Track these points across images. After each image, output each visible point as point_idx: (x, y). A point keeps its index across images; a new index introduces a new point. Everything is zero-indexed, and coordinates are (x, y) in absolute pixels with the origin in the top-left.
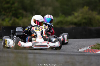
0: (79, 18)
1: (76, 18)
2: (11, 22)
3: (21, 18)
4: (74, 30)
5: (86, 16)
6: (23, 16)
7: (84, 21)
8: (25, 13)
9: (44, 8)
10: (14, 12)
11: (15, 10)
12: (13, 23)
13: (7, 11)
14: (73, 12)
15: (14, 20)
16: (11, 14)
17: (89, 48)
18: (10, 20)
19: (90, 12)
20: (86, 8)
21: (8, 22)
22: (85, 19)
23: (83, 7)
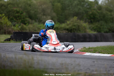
0: (70, 26)
1: (68, 25)
2: (20, 27)
3: (27, 24)
4: (66, 35)
5: (76, 24)
6: (29, 23)
7: (74, 27)
8: (30, 20)
9: (45, 17)
10: (22, 19)
11: (24, 18)
12: (21, 28)
13: (18, 18)
14: (66, 21)
15: (23, 26)
16: (20, 21)
17: (78, 50)
18: (20, 25)
19: (79, 21)
20: (75, 18)
21: (18, 27)
22: (75, 26)
23: (73, 16)
